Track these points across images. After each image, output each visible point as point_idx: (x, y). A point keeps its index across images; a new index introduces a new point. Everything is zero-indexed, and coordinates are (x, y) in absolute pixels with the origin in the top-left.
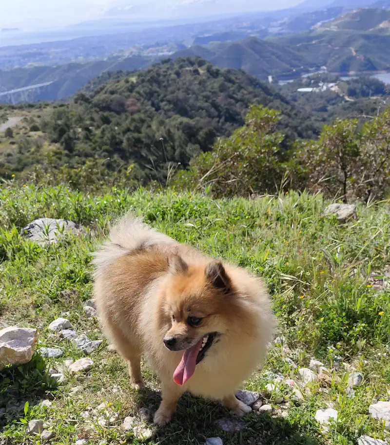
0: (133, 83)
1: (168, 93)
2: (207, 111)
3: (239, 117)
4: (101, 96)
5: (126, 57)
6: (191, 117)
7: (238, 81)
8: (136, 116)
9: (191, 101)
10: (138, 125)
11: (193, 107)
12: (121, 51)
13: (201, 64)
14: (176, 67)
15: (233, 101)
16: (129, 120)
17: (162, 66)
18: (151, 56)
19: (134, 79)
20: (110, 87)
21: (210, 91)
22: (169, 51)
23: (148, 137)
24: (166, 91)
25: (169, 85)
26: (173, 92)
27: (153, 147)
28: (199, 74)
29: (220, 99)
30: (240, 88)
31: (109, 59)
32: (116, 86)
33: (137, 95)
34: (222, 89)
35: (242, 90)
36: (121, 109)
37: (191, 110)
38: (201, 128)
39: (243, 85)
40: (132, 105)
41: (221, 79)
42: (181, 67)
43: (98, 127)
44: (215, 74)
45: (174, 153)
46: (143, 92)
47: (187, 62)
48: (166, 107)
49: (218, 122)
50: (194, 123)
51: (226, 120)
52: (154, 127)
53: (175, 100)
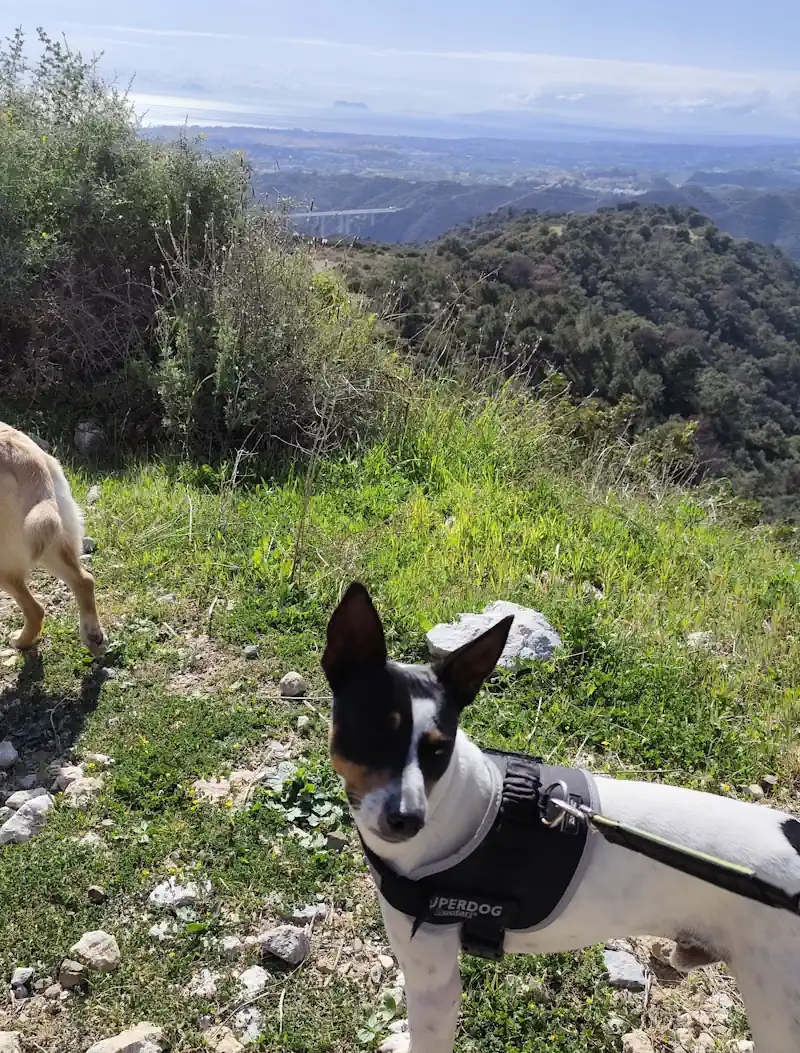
0: (555, 235)
1: (620, 266)
2: (688, 313)
3: (752, 337)
4: (490, 251)
5: (550, 186)
6: (656, 322)
7: (764, 267)
8: (549, 299)
9: (662, 289)
10: (550, 316)
11: (661, 302)
12: (543, 174)
13: (696, 222)
14: (645, 220)
15: (745, 304)
16: (536, 303)
17: (616, 213)
18: (597, 193)
19: (558, 230)
20: (510, 236)
21: (703, 278)
22: (636, 190)
23: (565, 343)
24: (617, 262)
25: (624, 252)
26: (629, 267)
27: (568, 364)
28: (687, 240)
29: (721, 297)
30: (766, 280)
31: (517, 184)
32: (522, 237)
33: (558, 261)
34: (729, 277)
35: (769, 286)
36: (520, 280)
37: (657, 307)
38: (673, 345)
39: (772, 277)
40: (544, 276)
41: (729, 259)
42: (655, 222)
43: (473, 307)
44: (718, 246)
45: (608, 383)
46: (571, 255)
47: (668, 215)
48: (607, 293)
49: (707, 338)
50: (661, 333)
51: (723, 339)
52: (579, 327)
53: (630, 283)
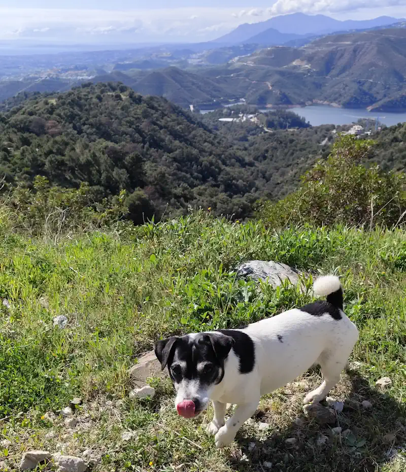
0: (52, 104)
1: (91, 116)
2: (131, 136)
3: (164, 143)
4: (19, 117)
5: (43, 79)
6: (117, 143)
7: (161, 108)
8: (58, 138)
9: (115, 125)
10: (61, 147)
11: (116, 132)
12: (37, 73)
13: (123, 90)
14: (97, 91)
15: (157, 128)
16: (51, 142)
17: (81, 89)
18: (69, 79)
19: (53, 101)
20: (28, 108)
21: (133, 117)
22: (89, 76)
23: (73, 160)
24: (89, 114)
25: (91, 109)
26: (95, 116)
27: (77, 170)
28: (121, 99)
29: (144, 125)
30: (163, 115)
31: (25, 79)
32: (35, 107)
33: (58, 118)
34: (146, 115)
35: (166, 117)
37: (115, 135)
38: (127, 153)
39: (166, 113)
40: (52, 127)
41: (143, 106)
42: (102, 92)
43: (17, 148)
44: (138, 100)
45: (100, 177)
46: (64, 114)
47: (108, 88)
48: (88, 131)
49: (143, 147)
50: (120, 148)
51: (151, 146)
52: (78, 150)
53: (98, 125)
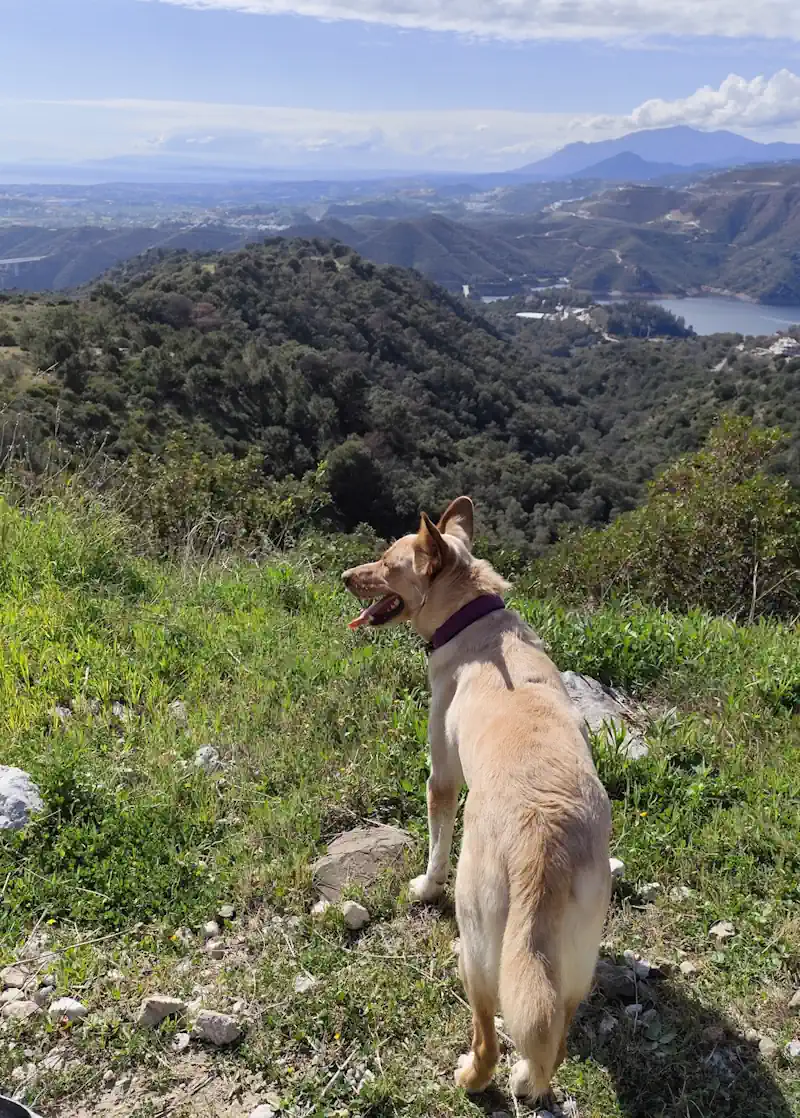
0: (208, 273)
1: (276, 298)
2: (347, 338)
3: (408, 354)
4: (145, 293)
5: (195, 226)
6: (319, 348)
7: (408, 289)
8: (212, 335)
9: (319, 316)
10: (216, 352)
11: (321, 329)
12: (187, 215)
13: (339, 252)
14: (293, 253)
15: (398, 325)
16: (199, 341)
17: (264, 249)
18: (243, 230)
19: (211, 268)
20: (163, 277)
21: (354, 303)
22: (279, 225)
23: (236, 377)
24: (273, 294)
25: (279, 285)
26: (284, 299)
27: (242, 396)
28: (335, 269)
29: (374, 318)
30: (411, 302)
31: (163, 226)
32: (176, 277)
33: (216, 298)
34: (378, 300)
35: (415, 306)
36: (182, 319)
37: (317, 334)
38: (339, 369)
39: (417, 297)
40: (203, 314)
41: (375, 284)
42: (302, 255)
43: (137, 349)
44: (366, 273)
45: (284, 411)
46: (228, 291)
47: (313, 247)
48: (269, 325)
49: (369, 359)
50: (325, 358)
51: (383, 358)
52: (247, 359)
53: (288, 314)
